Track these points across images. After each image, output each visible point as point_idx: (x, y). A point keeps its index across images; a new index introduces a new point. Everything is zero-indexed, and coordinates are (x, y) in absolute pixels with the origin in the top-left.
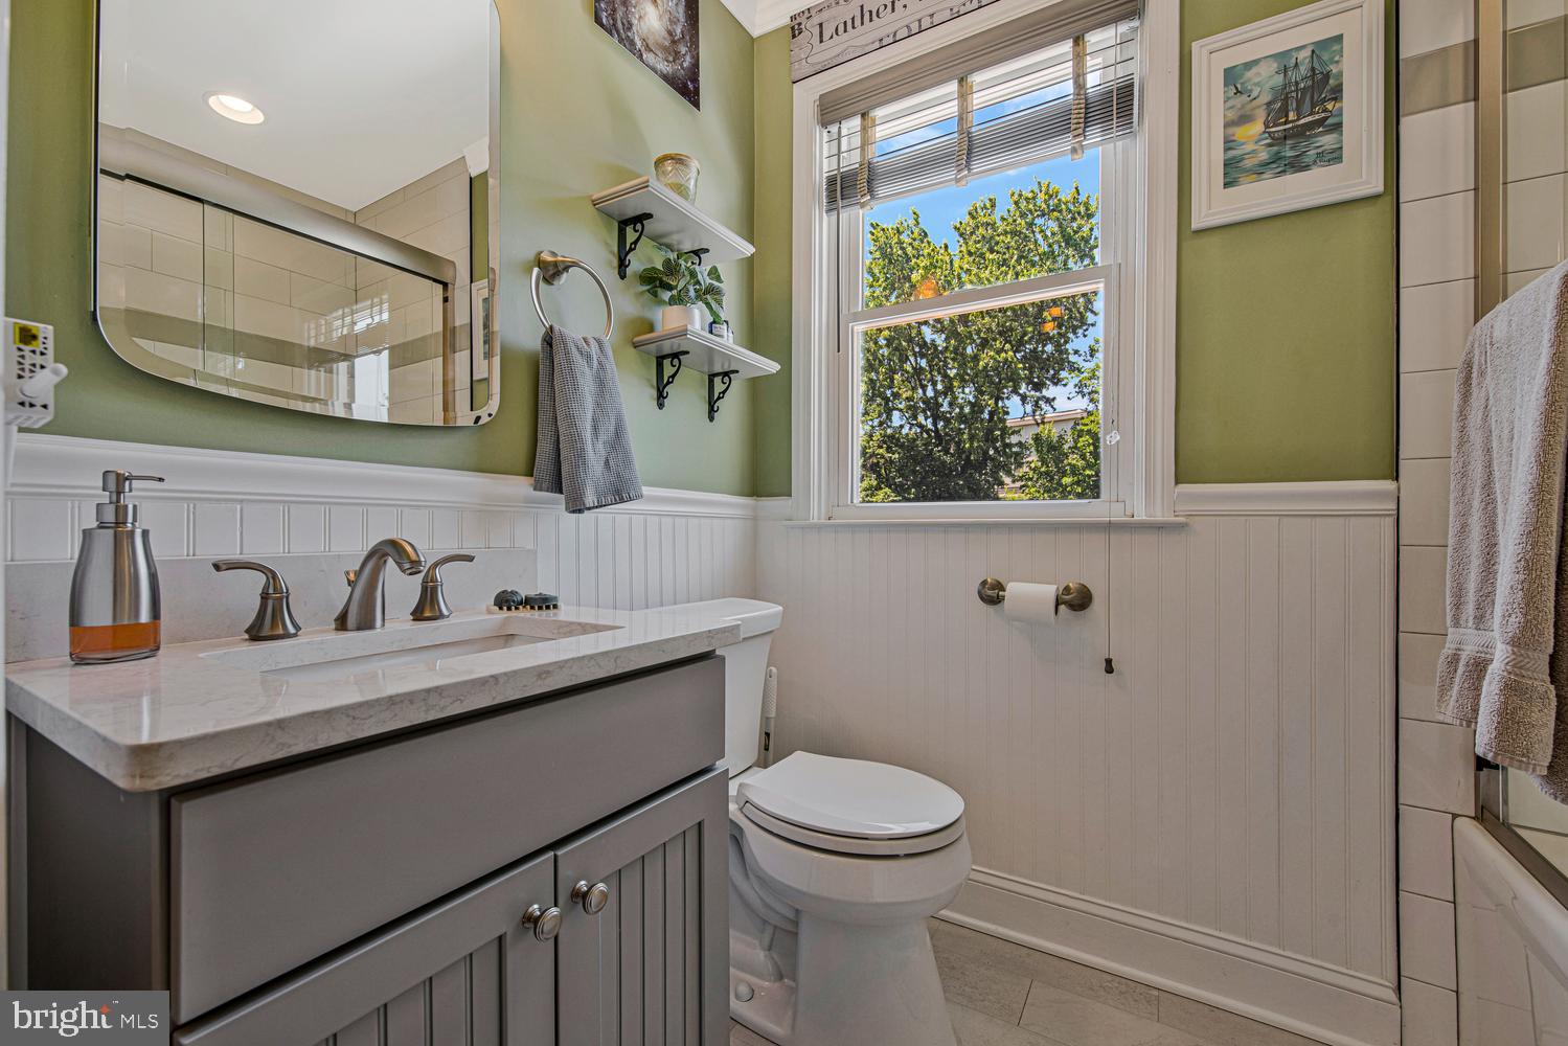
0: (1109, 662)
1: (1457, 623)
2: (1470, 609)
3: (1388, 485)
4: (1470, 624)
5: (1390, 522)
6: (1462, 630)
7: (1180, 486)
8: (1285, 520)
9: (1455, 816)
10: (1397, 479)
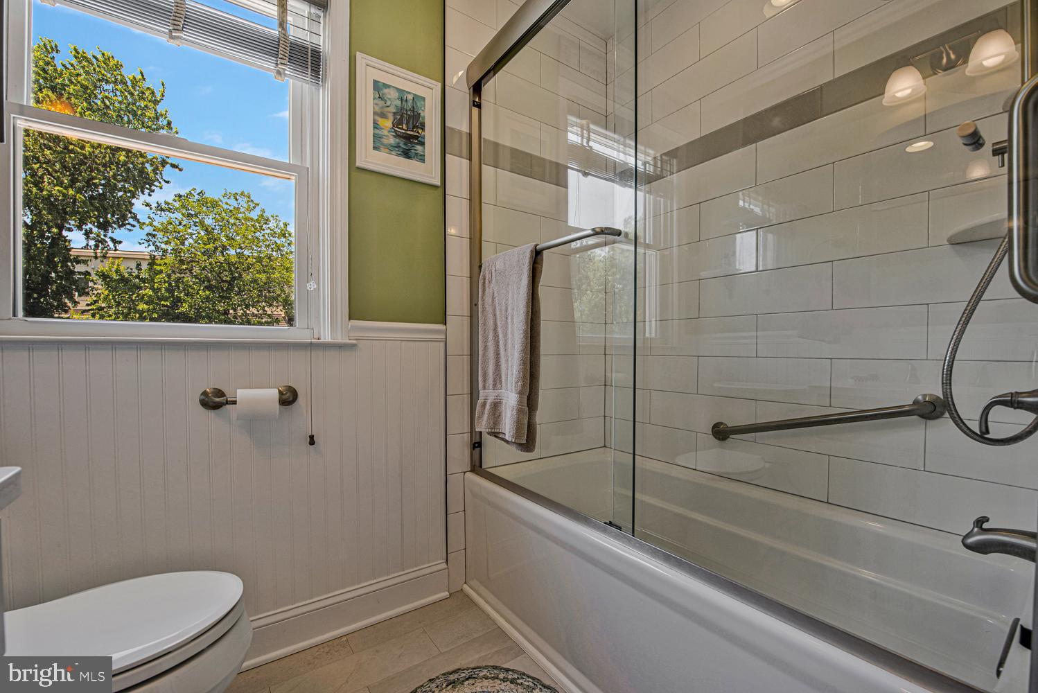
0: (312, 437)
1: (484, 388)
2: (490, 381)
3: (441, 327)
4: (491, 388)
5: (442, 344)
6: (487, 391)
7: (351, 321)
8: (403, 343)
9: (465, 473)
10: (445, 324)
